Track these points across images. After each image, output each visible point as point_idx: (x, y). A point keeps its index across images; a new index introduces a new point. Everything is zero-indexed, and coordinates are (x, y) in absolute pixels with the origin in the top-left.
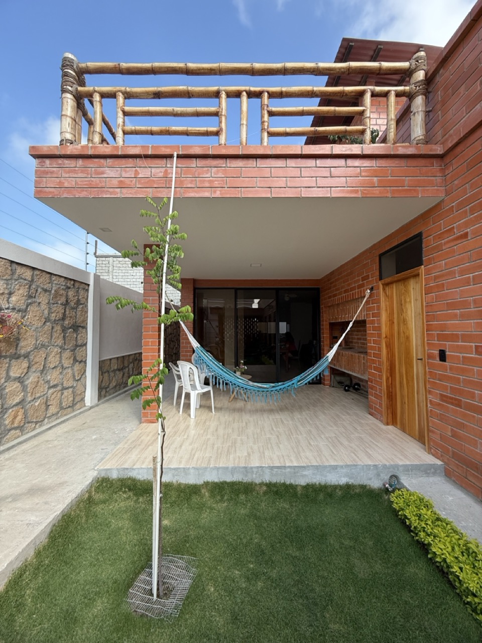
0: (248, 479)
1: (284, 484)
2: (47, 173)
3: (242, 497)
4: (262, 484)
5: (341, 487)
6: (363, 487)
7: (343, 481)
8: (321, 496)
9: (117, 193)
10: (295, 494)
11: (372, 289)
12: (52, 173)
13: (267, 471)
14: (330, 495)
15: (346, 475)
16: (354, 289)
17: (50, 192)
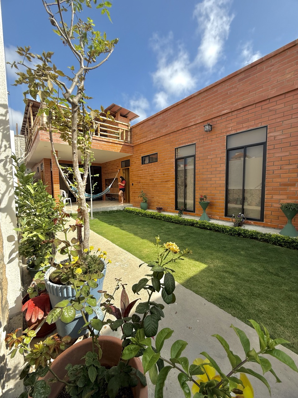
0: (98, 211)
1: (105, 211)
2: (44, 134)
3: (97, 214)
4: (101, 212)
5: (116, 210)
6: (120, 210)
7: (116, 209)
8: (112, 212)
9: (64, 143)
10: (108, 213)
11: (119, 170)
12: (45, 134)
13: (102, 209)
14: (114, 212)
15: (117, 208)
16: (114, 169)
17: (45, 140)
